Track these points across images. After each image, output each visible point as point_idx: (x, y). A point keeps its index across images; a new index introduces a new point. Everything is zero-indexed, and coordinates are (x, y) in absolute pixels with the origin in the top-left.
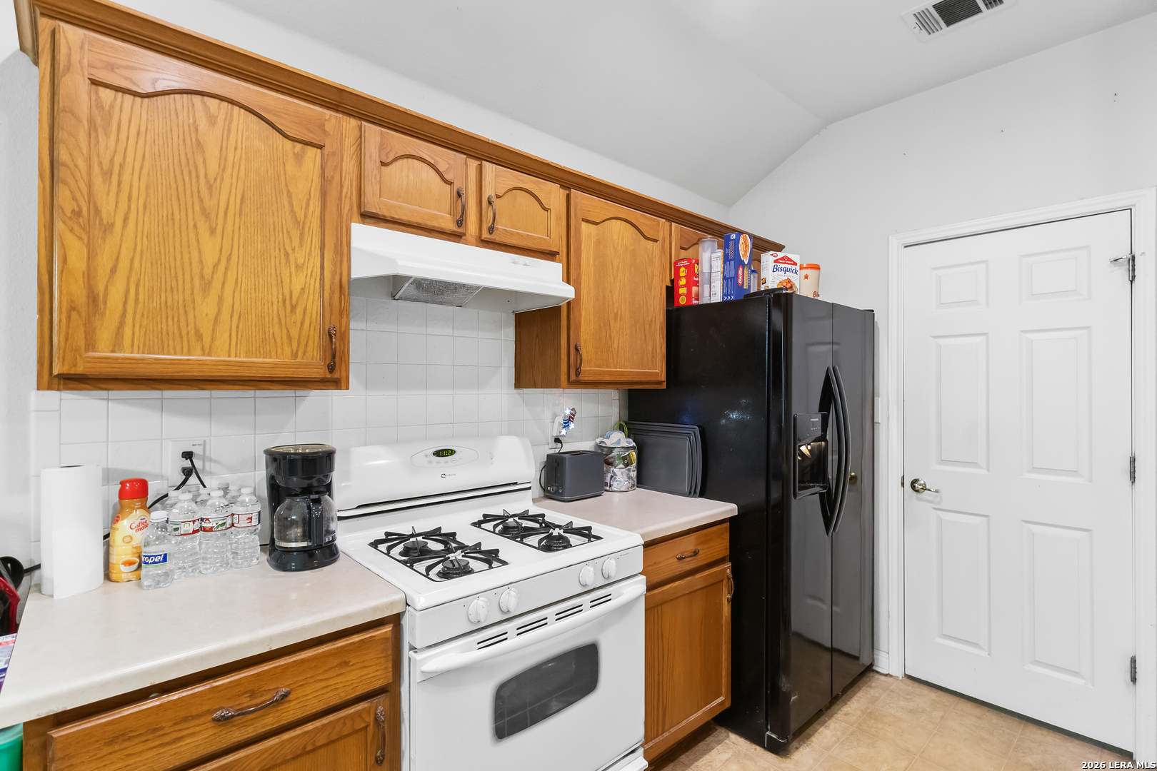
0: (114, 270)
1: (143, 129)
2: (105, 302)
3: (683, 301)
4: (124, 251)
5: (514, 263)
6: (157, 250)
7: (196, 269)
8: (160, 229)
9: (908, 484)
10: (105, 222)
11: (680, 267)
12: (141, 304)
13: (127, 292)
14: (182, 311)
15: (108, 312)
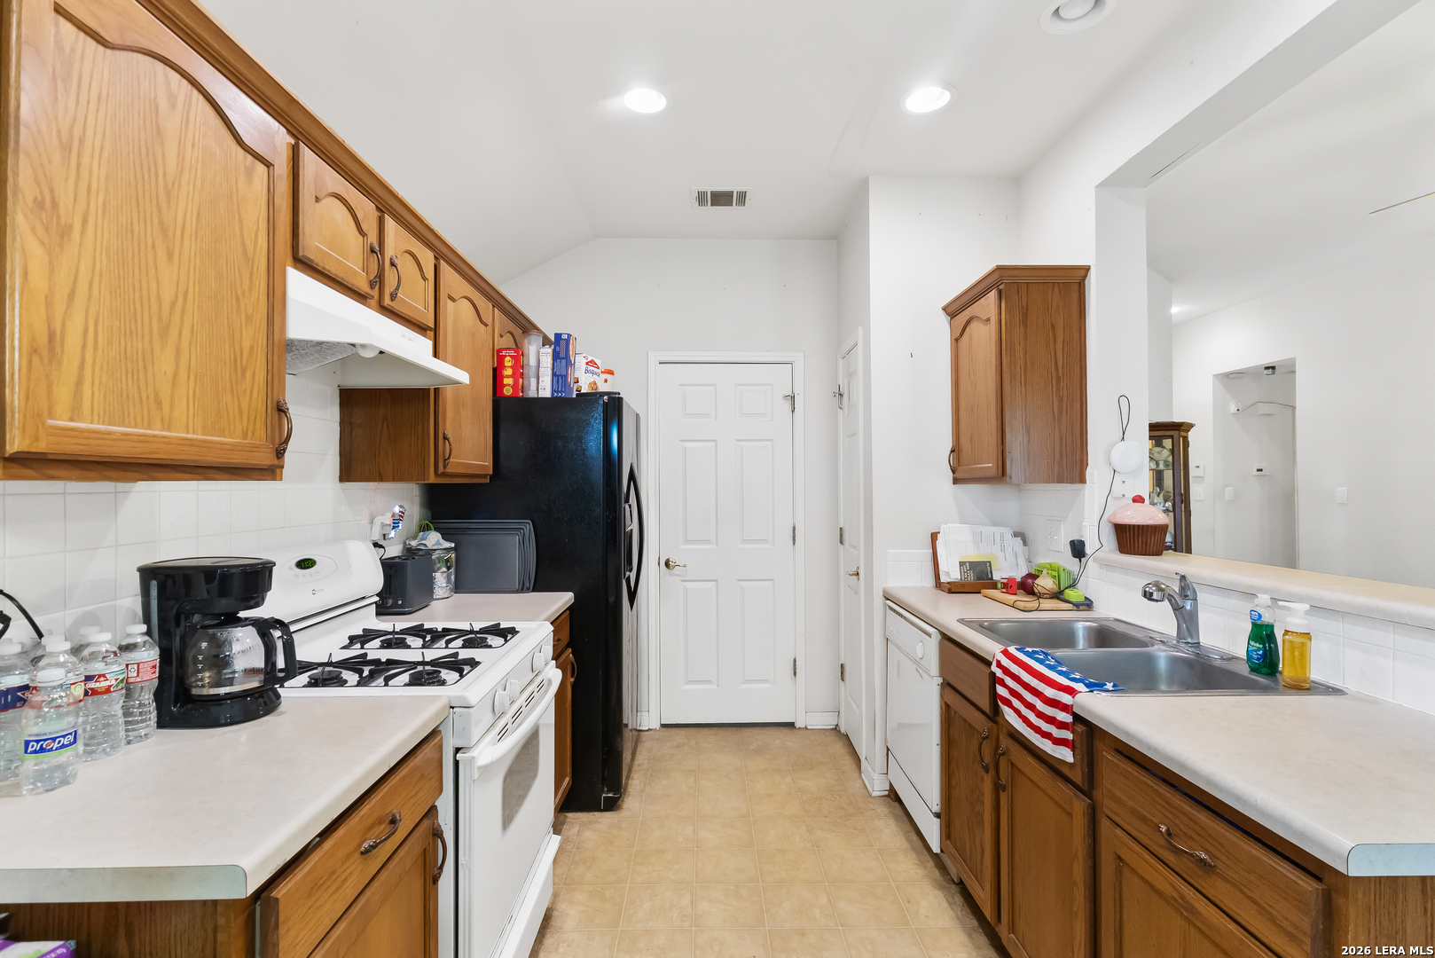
0: (72, 295)
1: (104, 93)
2: (62, 343)
3: (508, 391)
4: (82, 270)
5: (403, 336)
6: (116, 274)
7: (155, 307)
8: (120, 243)
9: (663, 563)
10: (63, 222)
11: (506, 356)
12: (100, 351)
13: (86, 331)
14: (141, 365)
15: (65, 359)
